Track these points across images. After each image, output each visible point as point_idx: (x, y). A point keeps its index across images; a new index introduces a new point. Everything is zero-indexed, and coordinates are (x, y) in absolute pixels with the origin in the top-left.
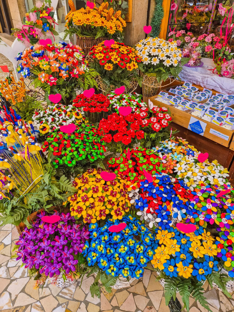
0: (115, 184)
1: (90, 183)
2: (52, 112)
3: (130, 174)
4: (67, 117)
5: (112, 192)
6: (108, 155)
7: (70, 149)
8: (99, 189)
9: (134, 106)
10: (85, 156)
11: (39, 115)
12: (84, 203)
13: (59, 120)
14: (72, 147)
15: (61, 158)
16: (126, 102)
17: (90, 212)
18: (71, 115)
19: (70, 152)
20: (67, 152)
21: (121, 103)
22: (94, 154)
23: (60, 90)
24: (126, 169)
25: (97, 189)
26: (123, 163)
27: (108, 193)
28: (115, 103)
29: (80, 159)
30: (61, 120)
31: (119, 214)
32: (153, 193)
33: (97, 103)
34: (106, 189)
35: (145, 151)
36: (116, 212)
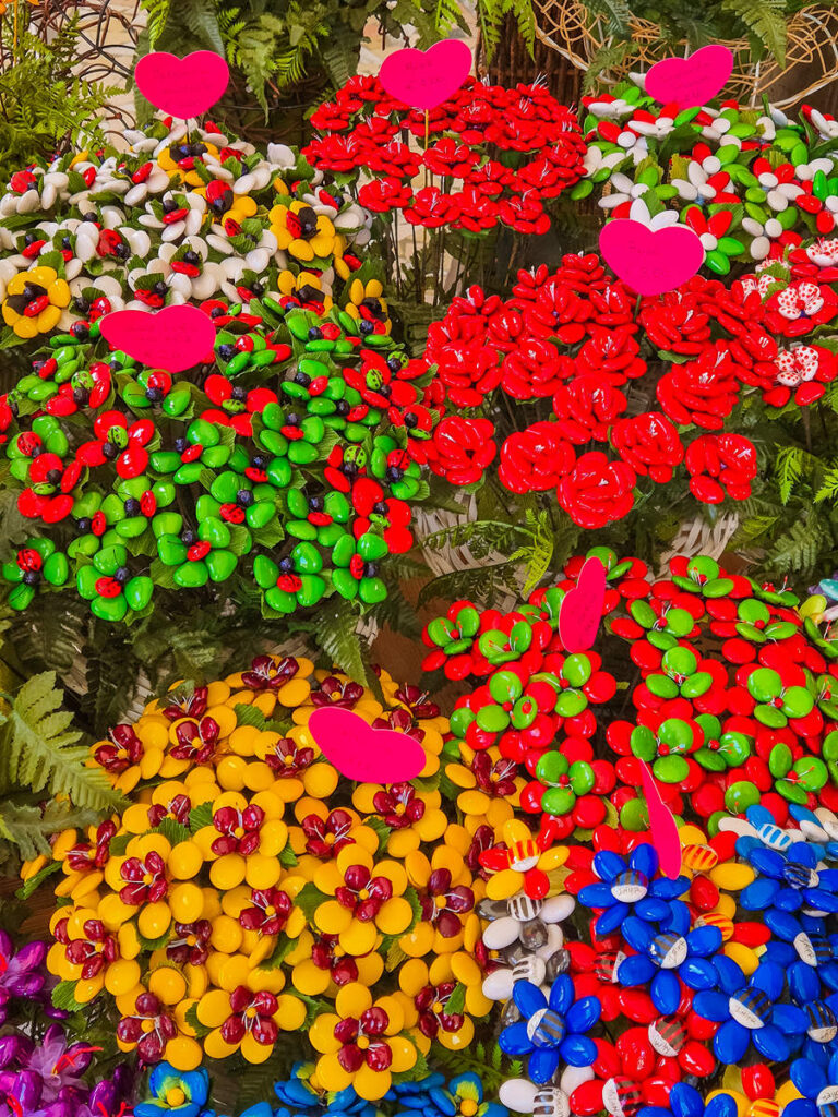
0: (409, 820)
1: (231, 768)
2: (123, 185)
3: (546, 766)
4: (219, 240)
5: (360, 876)
6: (461, 567)
7: (134, 488)
8: (264, 832)
9: (775, 214)
10: (234, 561)
11: (31, 194)
12: (131, 910)
13: (153, 253)
14: (154, 476)
15: (61, 547)
16: (718, 180)
17: (166, 982)
18: (253, 225)
19: (128, 516)
20: (115, 508)
21: (665, 180)
22: (306, 558)
23: (241, 25)
24: (528, 719)
25: (253, 833)
26: (521, 665)
27: (328, 878)
28: (629, 170)
29: (189, 576)
30: (167, 252)
31: (366, 1053)
32: (658, 971)
33: (478, 156)
34: (330, 839)
35: (734, 600)
36: (346, 1033)
